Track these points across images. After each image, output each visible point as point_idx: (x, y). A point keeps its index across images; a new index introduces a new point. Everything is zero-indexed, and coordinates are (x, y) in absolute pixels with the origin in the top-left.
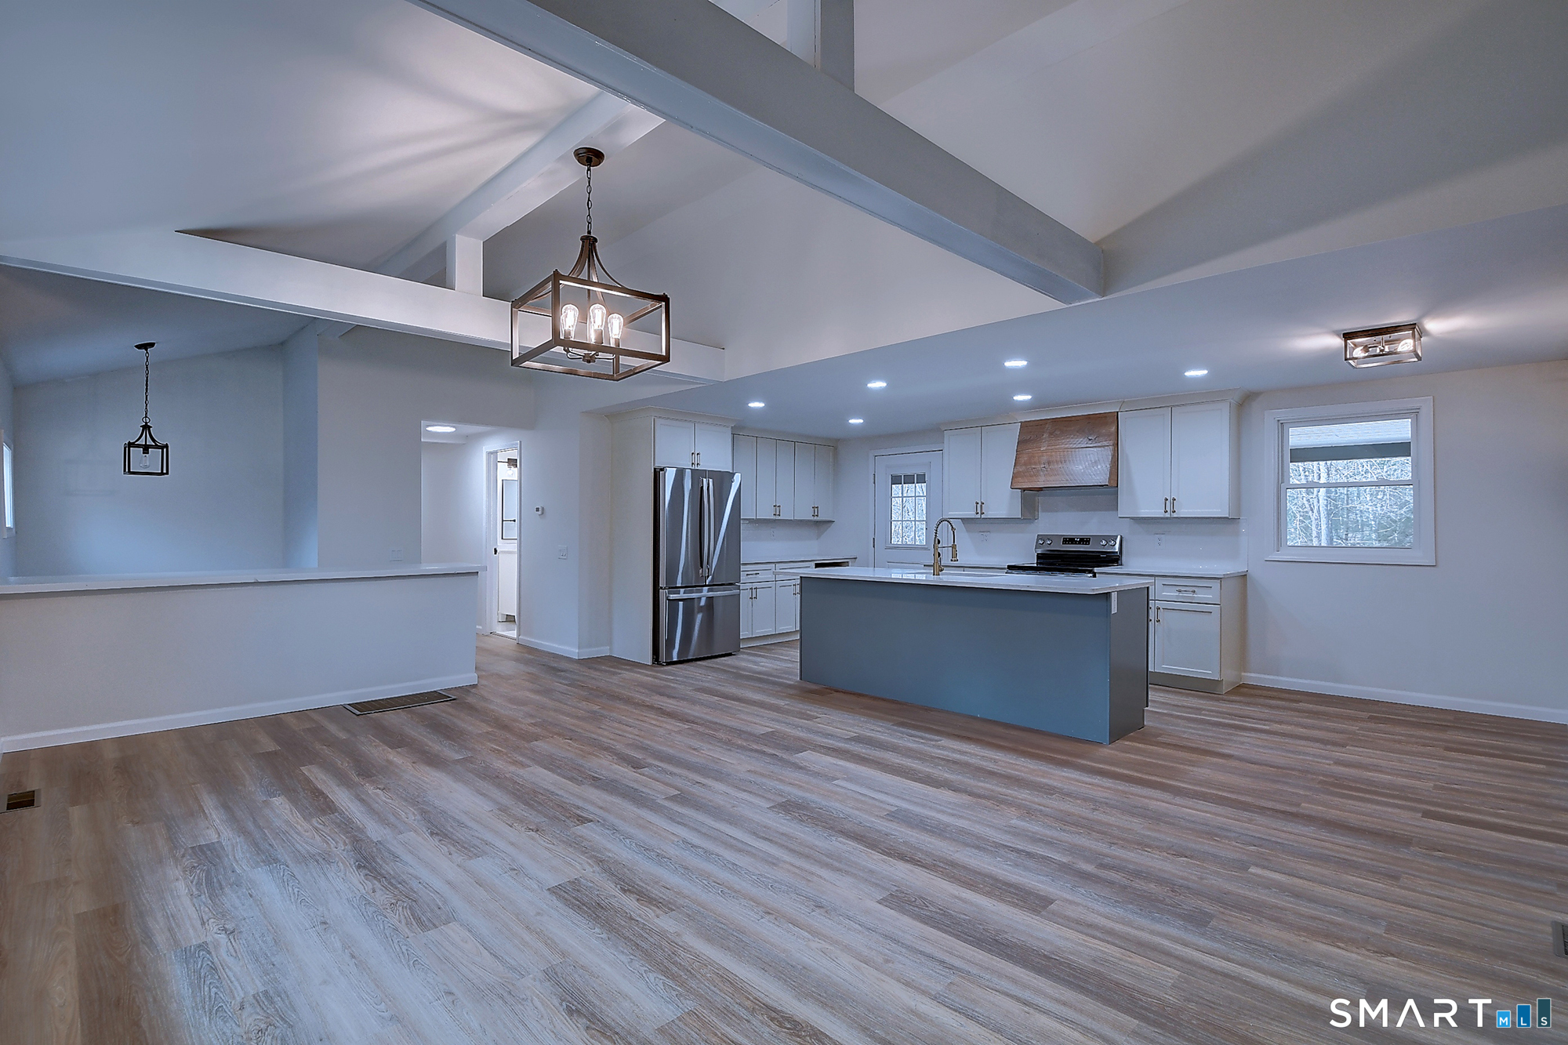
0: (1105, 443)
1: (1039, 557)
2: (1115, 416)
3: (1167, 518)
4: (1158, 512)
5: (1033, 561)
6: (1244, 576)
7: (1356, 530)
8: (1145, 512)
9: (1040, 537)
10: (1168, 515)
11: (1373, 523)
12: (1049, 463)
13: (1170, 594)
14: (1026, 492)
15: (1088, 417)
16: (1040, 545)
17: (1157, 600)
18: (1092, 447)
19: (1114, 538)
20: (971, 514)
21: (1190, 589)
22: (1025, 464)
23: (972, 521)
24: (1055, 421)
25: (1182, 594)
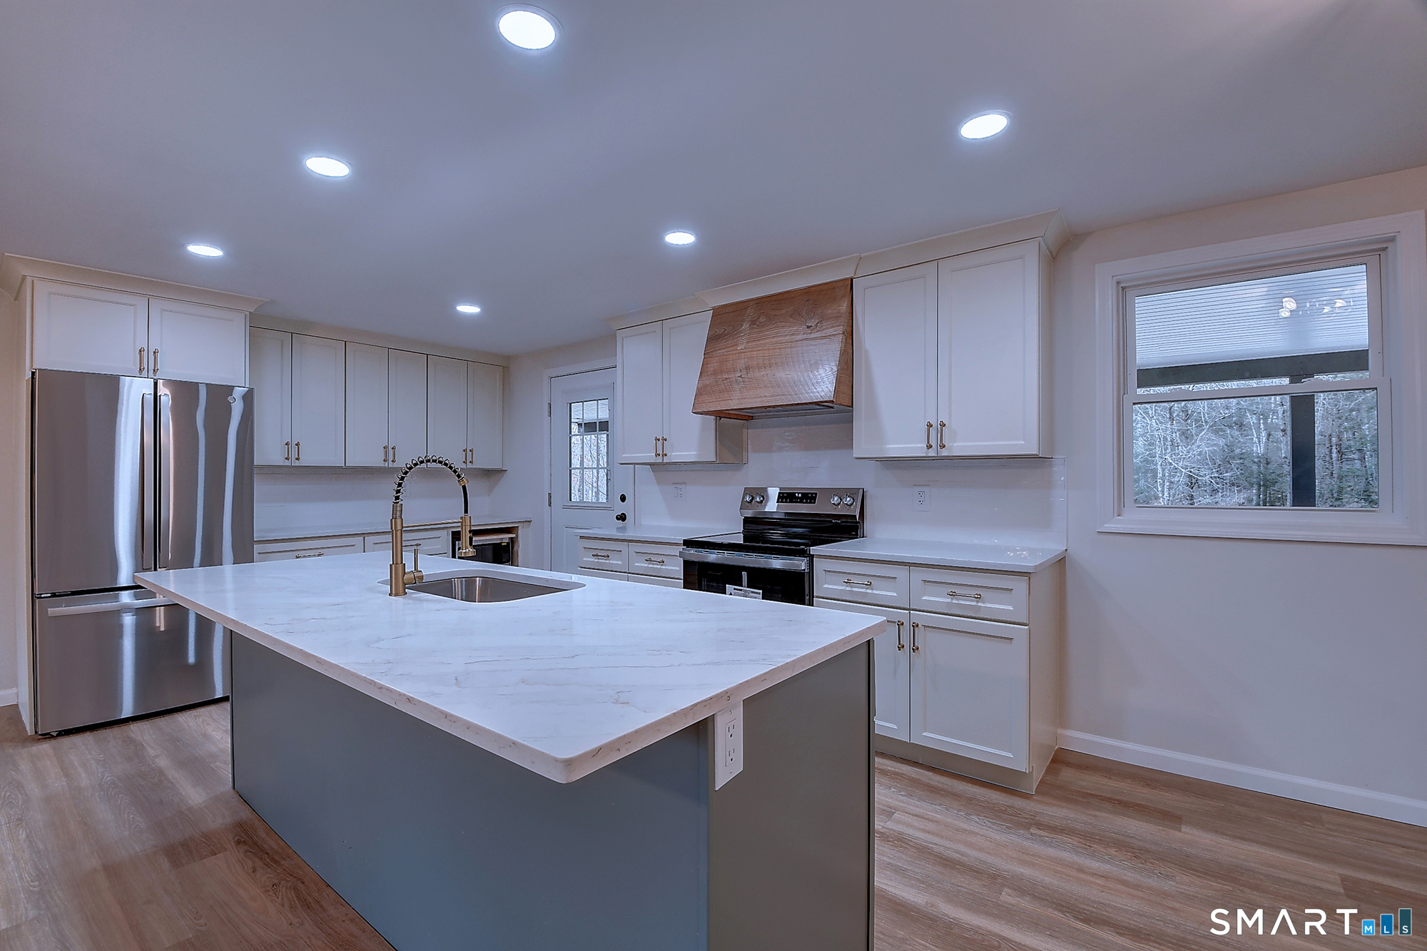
0: (830, 331)
1: (747, 521)
2: (849, 285)
3: (933, 459)
4: (916, 448)
6: (1062, 564)
8: (895, 448)
9: (747, 491)
10: (932, 453)
12: (748, 368)
13: (938, 599)
14: (721, 418)
15: (808, 291)
16: (748, 504)
17: (913, 610)
18: (812, 339)
19: (852, 492)
20: (650, 456)
21: (973, 592)
22: (715, 373)
23: (662, 468)
24: (760, 301)
25: (958, 600)
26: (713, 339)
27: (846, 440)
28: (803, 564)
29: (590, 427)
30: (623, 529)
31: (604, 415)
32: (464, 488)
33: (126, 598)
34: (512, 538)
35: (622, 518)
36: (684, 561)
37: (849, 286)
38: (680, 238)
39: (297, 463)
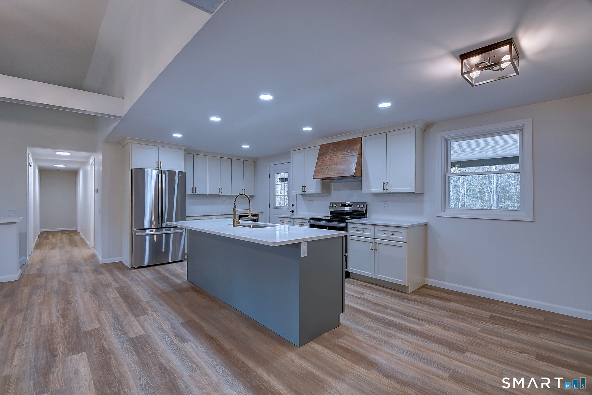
0: (355, 154)
1: (331, 213)
4: (379, 190)
5: (327, 216)
6: (426, 225)
7: (509, 199)
8: (375, 190)
9: (331, 203)
10: (384, 192)
11: (515, 196)
12: (330, 165)
13: (382, 235)
14: (322, 180)
15: (348, 141)
16: (332, 207)
17: (375, 238)
18: (349, 156)
19: (363, 204)
20: (300, 192)
21: (392, 233)
22: (320, 166)
23: (305, 195)
24: (334, 144)
25: (388, 235)
26: (320, 155)
27: (360, 187)
28: (344, 225)
29: (282, 180)
30: (293, 215)
31: (287, 175)
32: (249, 201)
33: (148, 231)
34: (257, 218)
35: (292, 212)
36: (310, 224)
37: (361, 140)
38: (308, 129)
39: (195, 194)
